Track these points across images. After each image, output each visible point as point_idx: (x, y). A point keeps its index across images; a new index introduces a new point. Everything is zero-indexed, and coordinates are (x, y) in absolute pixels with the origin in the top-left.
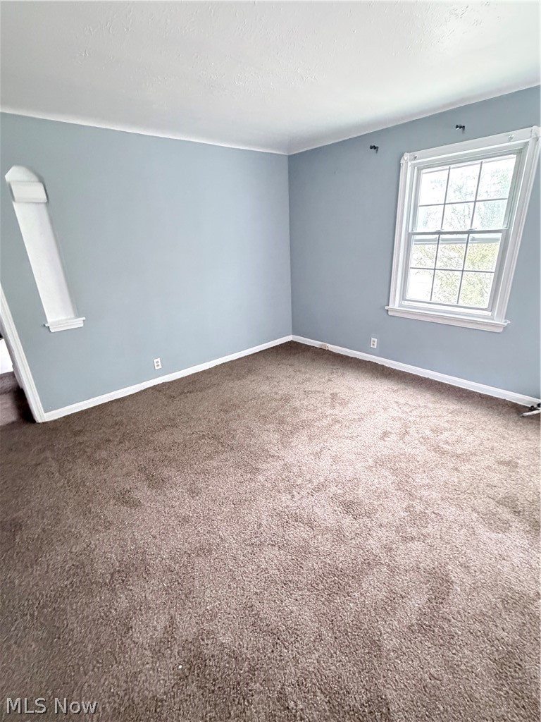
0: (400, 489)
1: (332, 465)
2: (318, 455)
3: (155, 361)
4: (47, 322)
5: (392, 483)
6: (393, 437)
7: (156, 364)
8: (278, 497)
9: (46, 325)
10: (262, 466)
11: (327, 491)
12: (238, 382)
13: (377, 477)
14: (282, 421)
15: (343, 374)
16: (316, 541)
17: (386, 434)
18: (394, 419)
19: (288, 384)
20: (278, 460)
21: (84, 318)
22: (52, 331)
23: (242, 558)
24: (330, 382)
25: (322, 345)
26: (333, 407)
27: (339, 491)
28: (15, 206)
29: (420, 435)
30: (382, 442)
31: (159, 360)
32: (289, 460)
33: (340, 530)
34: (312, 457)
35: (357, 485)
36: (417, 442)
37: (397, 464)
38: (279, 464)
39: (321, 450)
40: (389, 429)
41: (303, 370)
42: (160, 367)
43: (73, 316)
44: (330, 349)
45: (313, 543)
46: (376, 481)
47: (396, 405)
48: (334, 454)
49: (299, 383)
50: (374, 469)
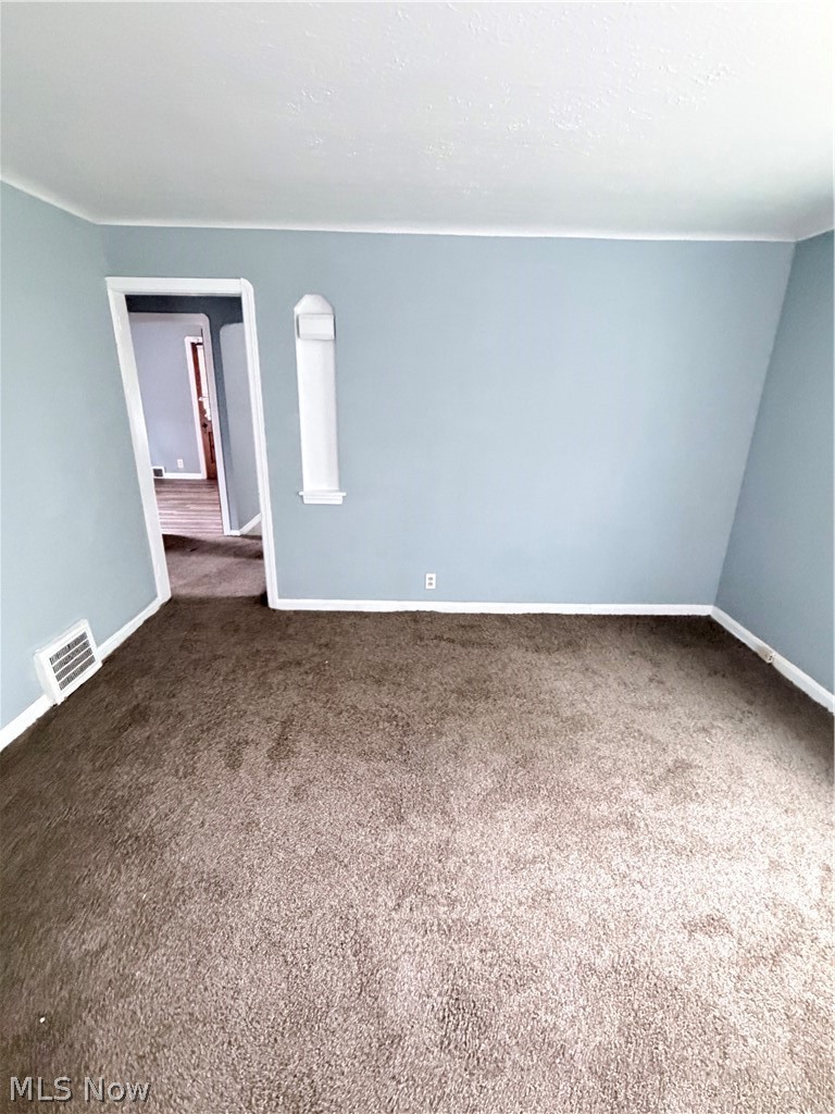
0: (602, 1077)
1: (521, 903)
2: (518, 864)
3: (428, 576)
4: (302, 489)
5: (598, 1047)
6: (725, 947)
7: (428, 582)
8: (379, 890)
9: (301, 493)
10: (413, 819)
11: (456, 947)
12: (531, 656)
13: (581, 1002)
14: (526, 761)
15: (752, 732)
16: (341, 1019)
17: (713, 924)
18: (774, 904)
19: (612, 697)
20: (447, 827)
21: (344, 494)
22: (306, 501)
23: (237, 943)
24: (701, 736)
25: (762, 649)
26: (652, 789)
27: (477, 965)
28: (299, 343)
29: (809, 996)
30: (683, 936)
31: (434, 576)
32: (462, 839)
33: (396, 1040)
34: (505, 860)
35: (521, 985)
36: (781, 1004)
37: (660, 1014)
38: (439, 832)
39: (534, 862)
40: (733, 919)
41: (668, 684)
42: (433, 587)
43: (337, 488)
44: (776, 666)
45: (335, 1019)
46: (569, 1009)
47: (817, 872)
48: (548, 884)
49: (634, 705)
50: (594, 980)
